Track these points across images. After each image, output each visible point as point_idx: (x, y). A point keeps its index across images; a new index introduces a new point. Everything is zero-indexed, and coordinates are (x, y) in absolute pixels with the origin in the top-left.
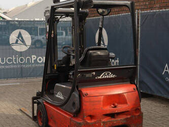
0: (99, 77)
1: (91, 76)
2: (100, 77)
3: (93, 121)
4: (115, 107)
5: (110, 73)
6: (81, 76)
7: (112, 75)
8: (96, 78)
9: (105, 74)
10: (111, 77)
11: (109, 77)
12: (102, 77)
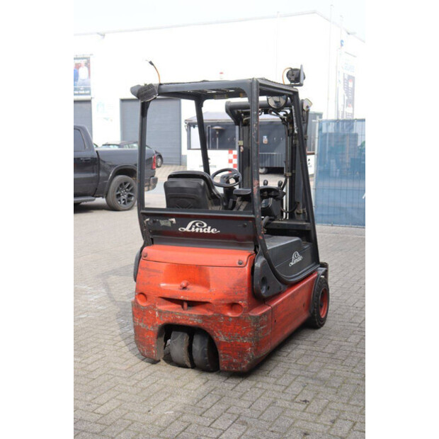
0: (185, 229)
1: (169, 224)
2: (187, 229)
4: (184, 288)
5: (205, 225)
6: (152, 222)
7: (209, 228)
8: (180, 229)
9: (194, 224)
10: (209, 231)
11: (205, 231)
12: (190, 229)
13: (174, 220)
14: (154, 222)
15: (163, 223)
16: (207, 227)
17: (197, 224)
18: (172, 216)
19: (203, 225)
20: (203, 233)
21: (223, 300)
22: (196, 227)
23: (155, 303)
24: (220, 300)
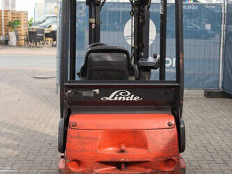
0: (107, 99)
1: (92, 95)
2: (110, 98)
3: (80, 170)
4: (122, 151)
5: (129, 93)
6: (73, 93)
7: (133, 96)
8: (102, 99)
9: (118, 93)
10: (131, 99)
11: (127, 99)
12: (113, 98)
13: (97, 91)
14: (76, 93)
15: (85, 94)
16: (130, 96)
17: (121, 94)
18: (96, 87)
19: (127, 94)
20: (126, 101)
21: (160, 157)
22: (120, 96)
23: (92, 168)
24: (157, 158)
